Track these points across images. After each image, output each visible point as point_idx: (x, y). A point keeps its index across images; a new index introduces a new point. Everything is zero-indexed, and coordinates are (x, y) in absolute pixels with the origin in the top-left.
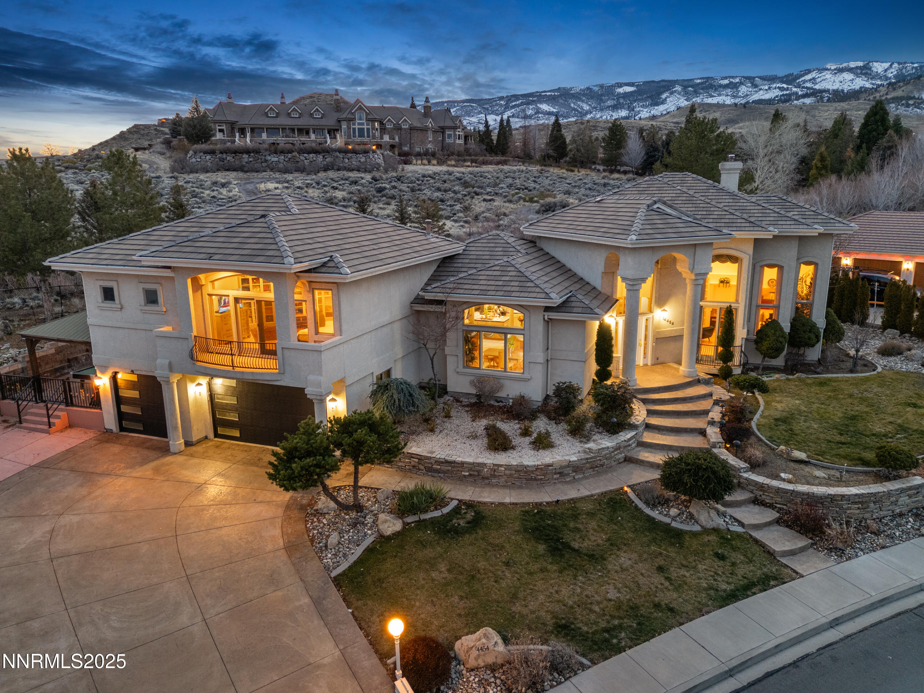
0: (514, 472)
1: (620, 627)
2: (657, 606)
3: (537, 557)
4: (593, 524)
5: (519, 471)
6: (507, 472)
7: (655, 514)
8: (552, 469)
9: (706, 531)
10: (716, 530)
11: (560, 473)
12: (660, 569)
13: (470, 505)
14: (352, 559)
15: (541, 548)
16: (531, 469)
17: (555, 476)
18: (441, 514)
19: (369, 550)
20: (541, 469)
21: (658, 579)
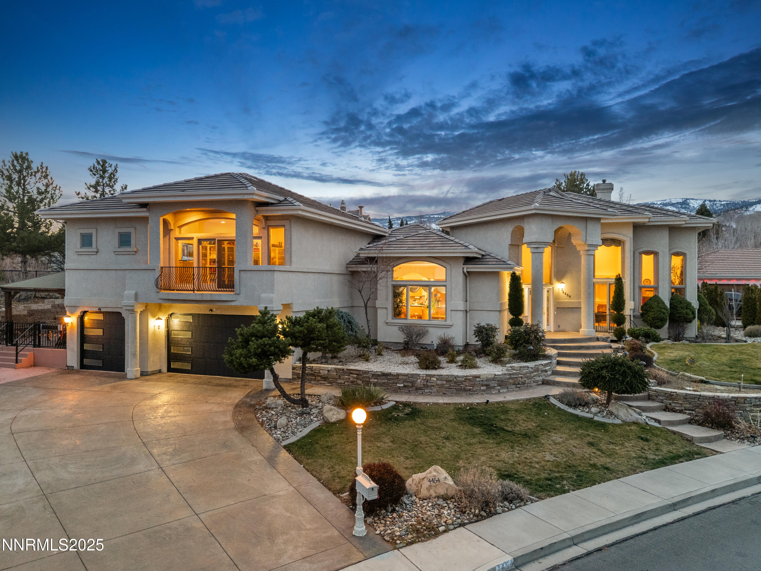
0: (445, 382)
1: (562, 478)
2: (594, 466)
3: (474, 435)
4: (522, 417)
5: (450, 381)
6: (439, 382)
7: (578, 412)
8: (479, 381)
9: (625, 423)
10: (635, 423)
11: (487, 385)
12: (591, 444)
13: (406, 405)
14: (300, 435)
15: (477, 430)
16: (460, 379)
17: (483, 388)
18: (381, 409)
19: (316, 431)
20: (470, 379)
21: (589, 450)
